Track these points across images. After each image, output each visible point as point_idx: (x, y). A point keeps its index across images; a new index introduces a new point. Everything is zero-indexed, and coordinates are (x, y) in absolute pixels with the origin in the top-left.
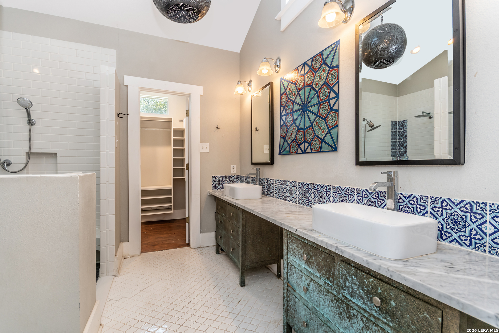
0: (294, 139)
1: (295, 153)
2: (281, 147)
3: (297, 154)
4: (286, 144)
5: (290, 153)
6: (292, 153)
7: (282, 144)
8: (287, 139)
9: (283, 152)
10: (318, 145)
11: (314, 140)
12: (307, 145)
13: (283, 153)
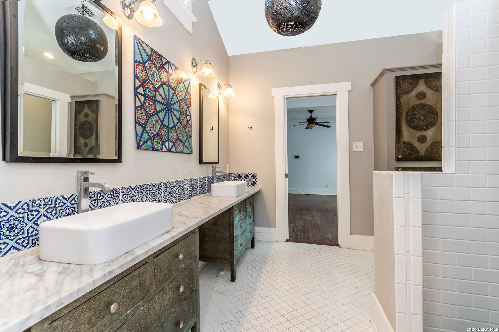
0: (157, 134)
1: (159, 149)
2: (139, 138)
3: (162, 151)
4: (145, 136)
5: (153, 149)
6: (156, 149)
7: (139, 133)
8: (147, 129)
9: (142, 145)
10: (181, 147)
11: (178, 142)
12: (171, 144)
13: (144, 147)
